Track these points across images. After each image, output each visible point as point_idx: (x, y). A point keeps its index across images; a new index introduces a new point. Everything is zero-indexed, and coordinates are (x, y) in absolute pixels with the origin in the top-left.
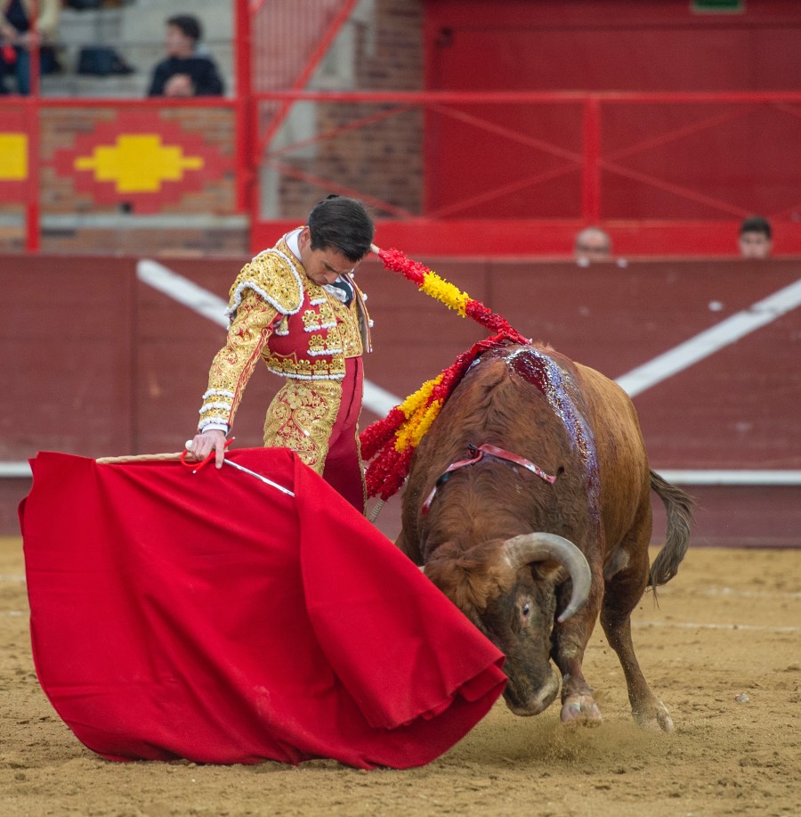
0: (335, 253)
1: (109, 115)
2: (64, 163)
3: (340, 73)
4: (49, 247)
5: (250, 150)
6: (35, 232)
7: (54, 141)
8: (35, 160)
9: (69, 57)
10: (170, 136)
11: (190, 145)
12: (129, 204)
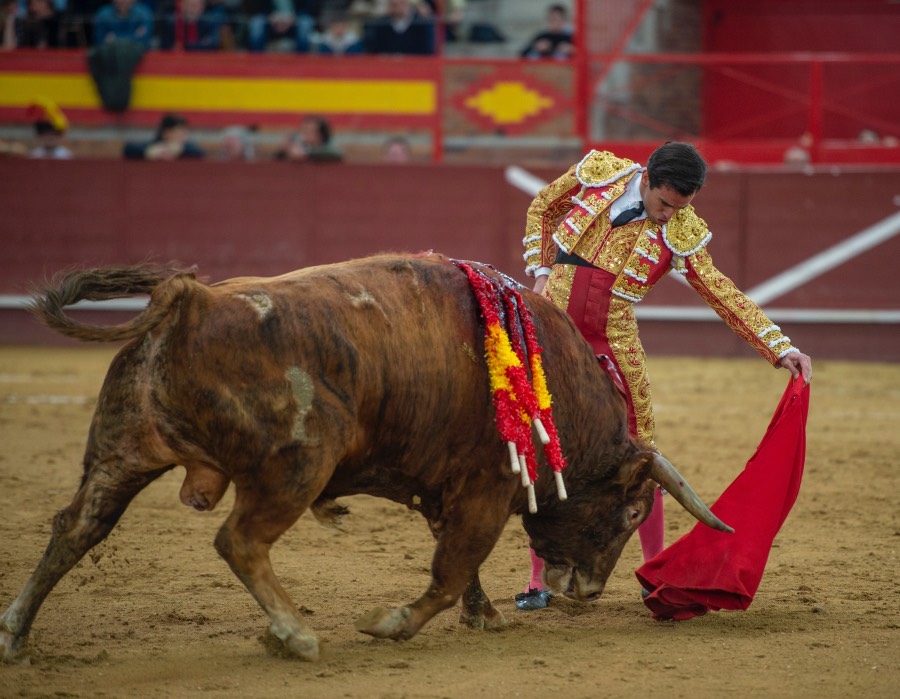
0: (668, 190)
1: (489, 70)
2: (459, 102)
3: (645, 43)
4: (450, 159)
5: (583, 95)
6: (440, 150)
7: (453, 88)
8: (441, 100)
9: (463, 31)
10: (531, 84)
11: (544, 89)
12: (503, 130)
